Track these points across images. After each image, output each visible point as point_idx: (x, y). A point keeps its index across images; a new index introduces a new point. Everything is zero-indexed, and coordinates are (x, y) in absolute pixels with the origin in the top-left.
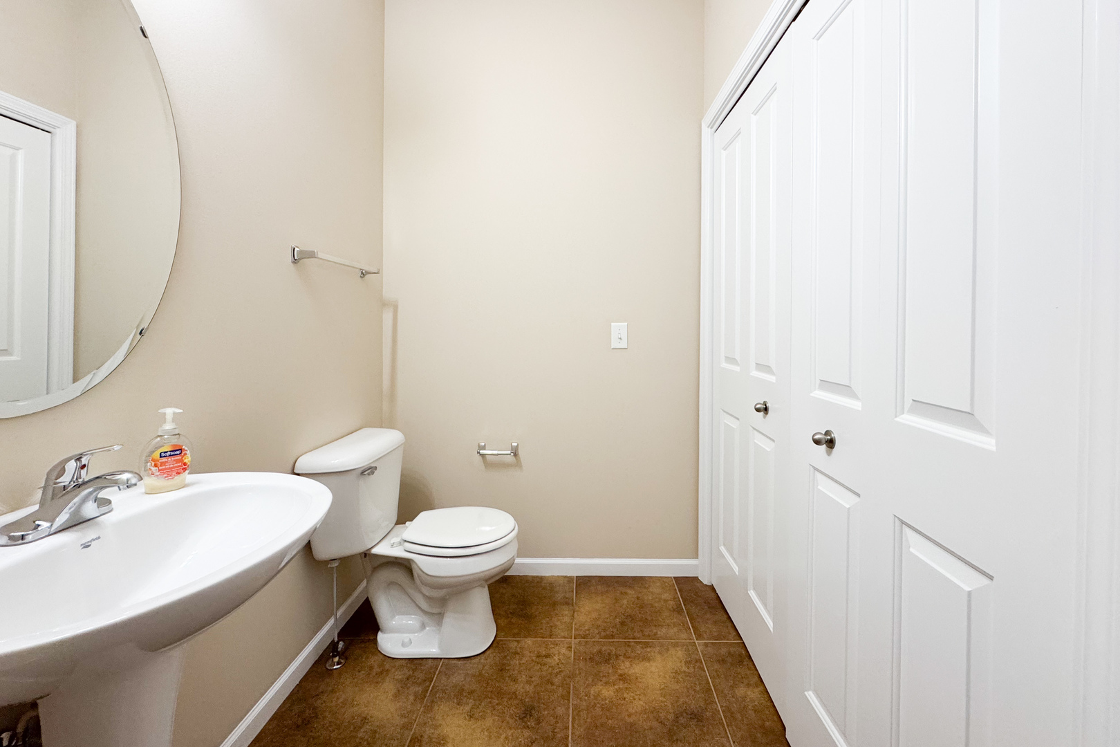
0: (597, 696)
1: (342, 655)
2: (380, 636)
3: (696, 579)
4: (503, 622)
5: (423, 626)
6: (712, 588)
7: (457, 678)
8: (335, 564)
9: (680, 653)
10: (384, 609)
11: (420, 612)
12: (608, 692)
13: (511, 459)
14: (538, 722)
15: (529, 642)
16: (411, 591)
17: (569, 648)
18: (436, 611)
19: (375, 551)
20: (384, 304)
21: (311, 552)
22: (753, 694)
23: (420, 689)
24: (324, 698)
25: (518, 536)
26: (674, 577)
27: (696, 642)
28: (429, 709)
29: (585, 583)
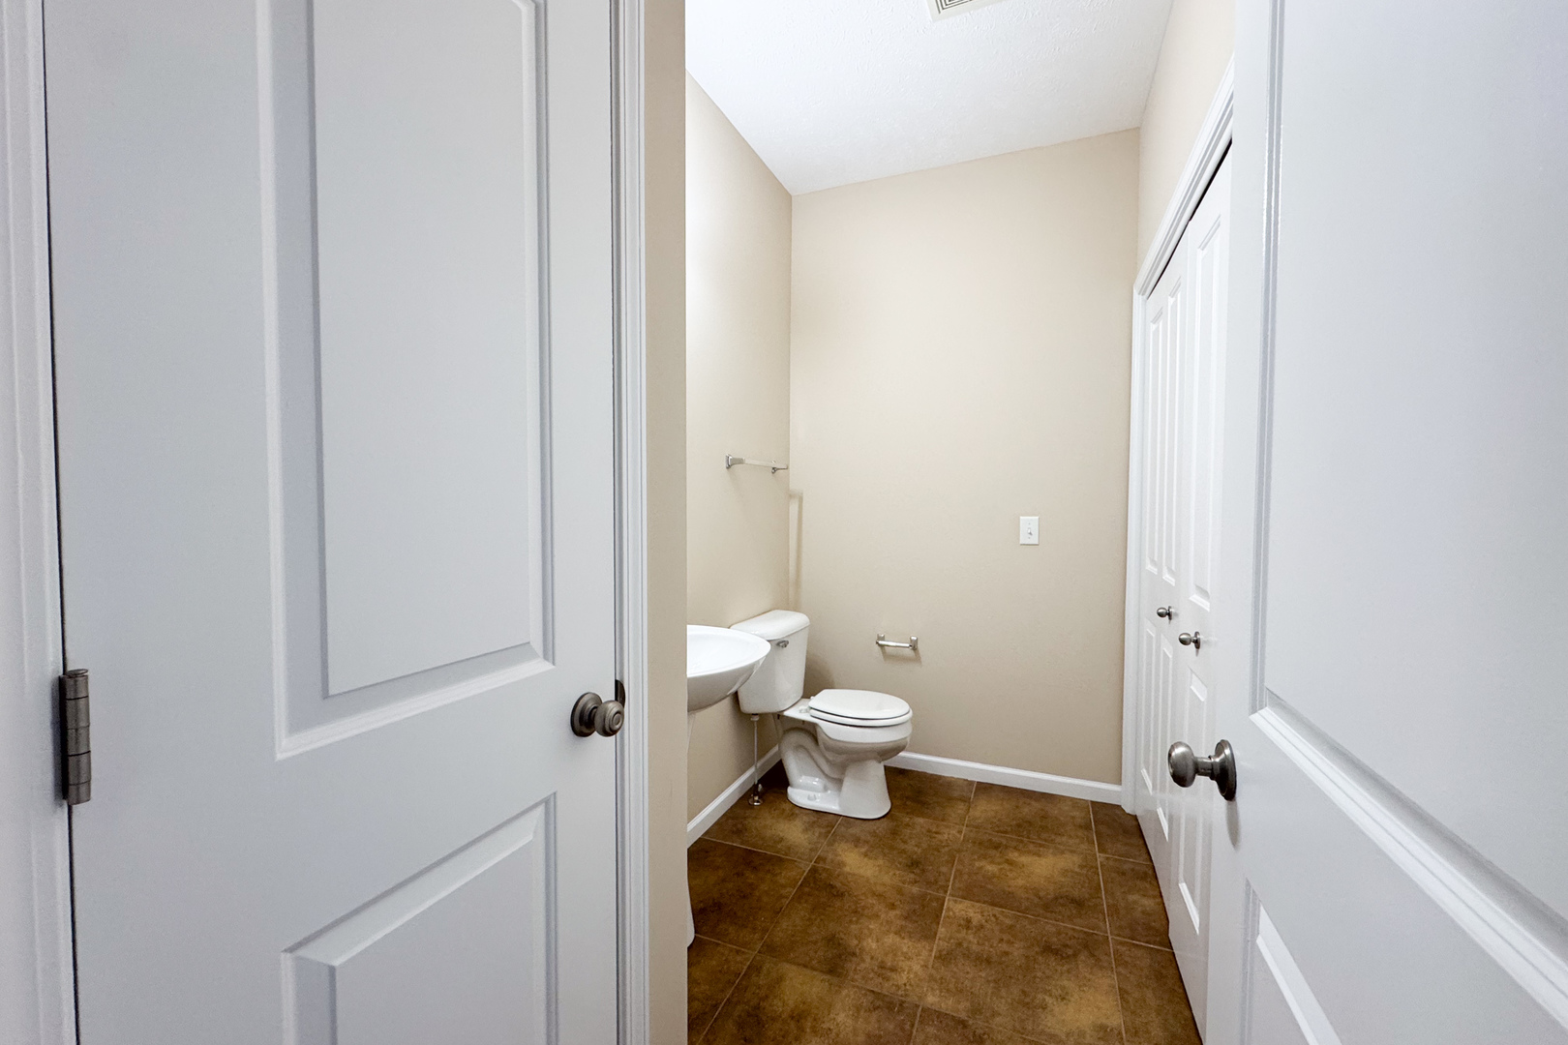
0: (981, 868)
1: (761, 796)
2: (790, 789)
3: (1119, 807)
4: (898, 803)
5: (825, 789)
6: (1135, 818)
7: (855, 830)
8: (756, 719)
9: (1076, 859)
10: (794, 766)
11: (823, 776)
12: (991, 868)
13: (909, 652)
14: (923, 871)
15: (921, 820)
16: (815, 755)
17: (960, 832)
18: (836, 776)
19: (786, 713)
20: (791, 496)
21: (738, 704)
22: (1148, 903)
23: (823, 831)
24: (750, 820)
25: (911, 719)
26: (1092, 802)
27: (1098, 854)
28: (830, 844)
29: (985, 789)
